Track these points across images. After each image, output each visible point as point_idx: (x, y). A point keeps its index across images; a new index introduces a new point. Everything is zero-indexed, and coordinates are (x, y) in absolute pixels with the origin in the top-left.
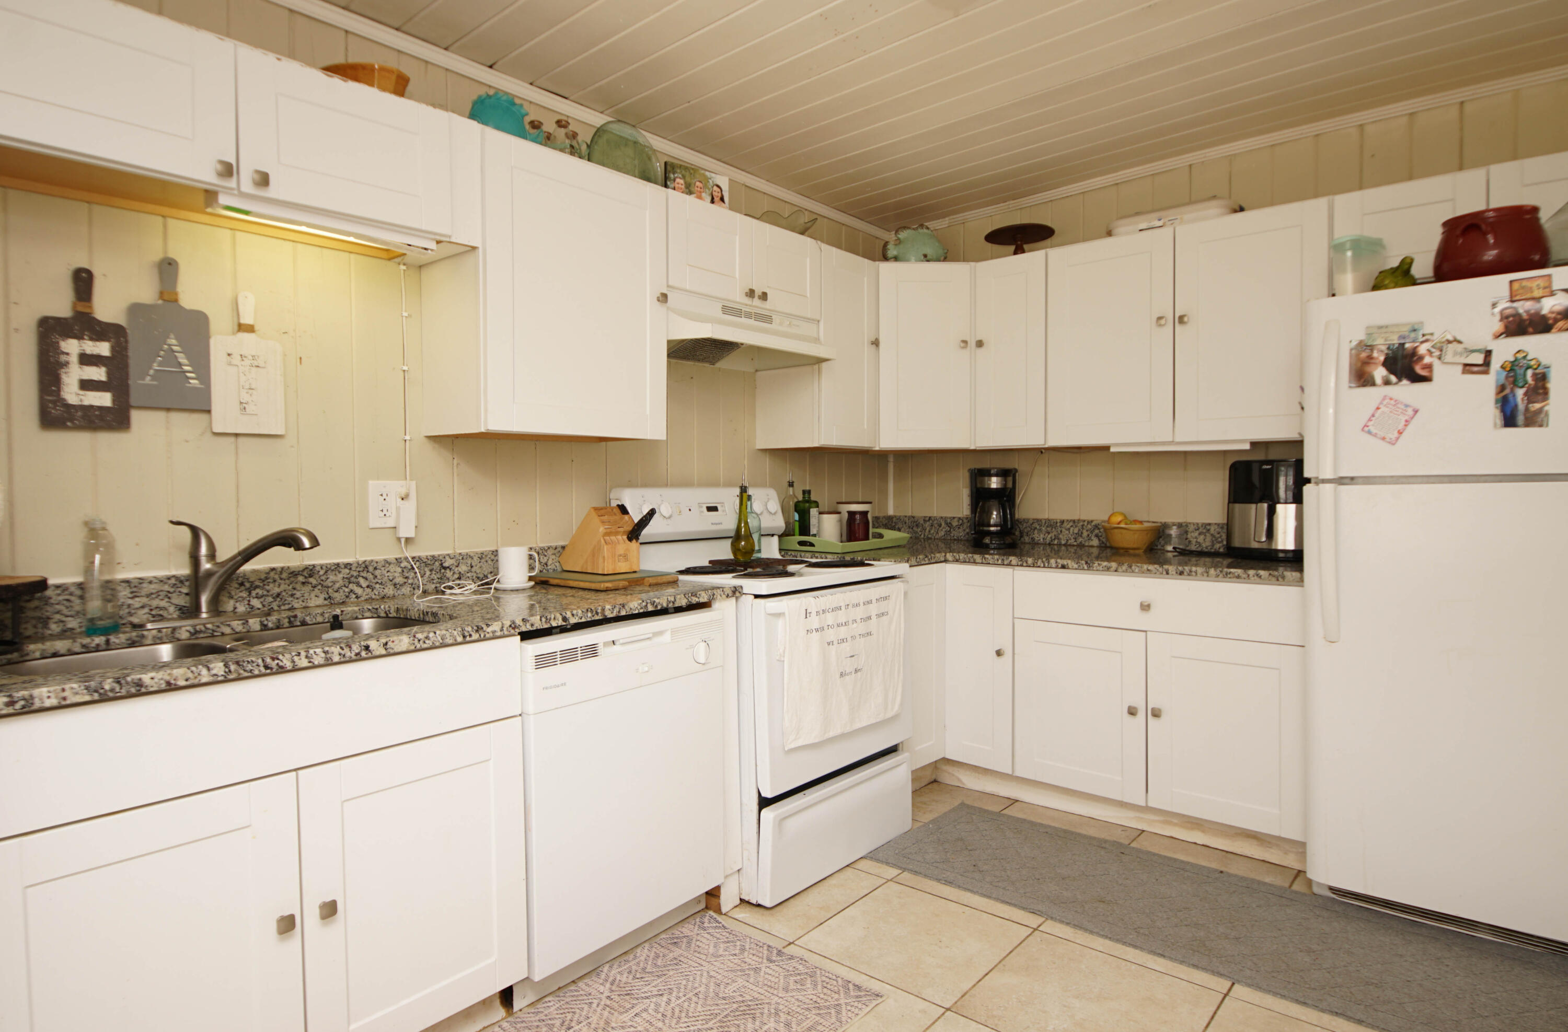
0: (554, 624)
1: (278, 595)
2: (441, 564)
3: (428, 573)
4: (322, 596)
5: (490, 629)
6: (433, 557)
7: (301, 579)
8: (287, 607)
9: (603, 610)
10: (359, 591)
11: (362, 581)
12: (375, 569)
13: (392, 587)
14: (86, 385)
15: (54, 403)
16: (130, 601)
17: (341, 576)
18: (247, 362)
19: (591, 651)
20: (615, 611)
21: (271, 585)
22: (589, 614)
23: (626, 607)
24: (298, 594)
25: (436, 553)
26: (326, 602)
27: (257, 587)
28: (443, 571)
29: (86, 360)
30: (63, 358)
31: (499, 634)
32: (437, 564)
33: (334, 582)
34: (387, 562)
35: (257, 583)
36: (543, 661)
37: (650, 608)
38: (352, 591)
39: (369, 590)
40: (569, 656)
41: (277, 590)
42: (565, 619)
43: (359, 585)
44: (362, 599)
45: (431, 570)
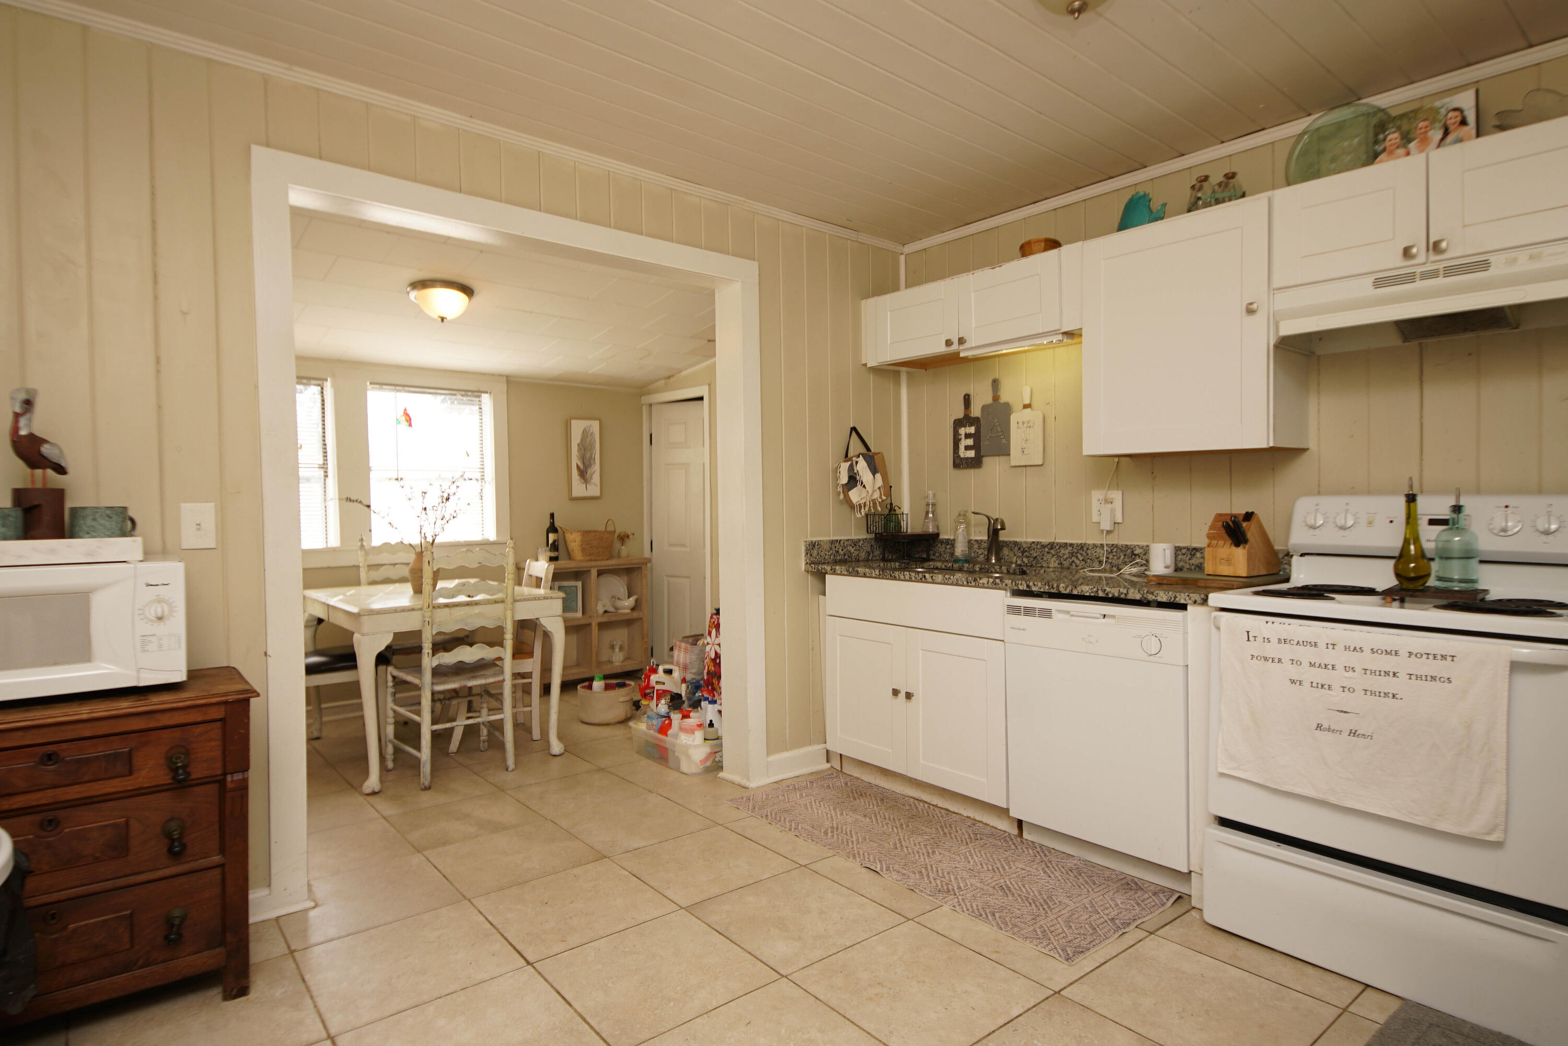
0: (1021, 588)
1: (1036, 557)
2: (1133, 552)
3: (1122, 557)
4: (1057, 562)
5: (981, 581)
6: (1127, 545)
7: (1047, 550)
8: (1039, 565)
9: (1058, 586)
10: (1078, 562)
11: (1079, 556)
12: (1088, 549)
13: (1098, 563)
14: (967, 448)
15: (957, 457)
16: (978, 551)
17: (1067, 551)
18: (1025, 425)
19: (1046, 614)
20: (1068, 590)
21: (1033, 551)
22: (1047, 587)
23: (1078, 589)
24: (1045, 559)
25: (1129, 543)
26: (1059, 566)
27: (1026, 551)
28: (1134, 557)
29: (968, 436)
30: (960, 437)
31: (986, 585)
32: (1129, 551)
33: (1064, 554)
34: (1095, 546)
35: (1026, 549)
36: (1014, 610)
37: (1101, 594)
38: (1073, 561)
39: (1083, 563)
40: (1029, 611)
41: (1035, 555)
42: (1028, 586)
43: (1077, 558)
44: (1079, 567)
45: (1125, 555)
